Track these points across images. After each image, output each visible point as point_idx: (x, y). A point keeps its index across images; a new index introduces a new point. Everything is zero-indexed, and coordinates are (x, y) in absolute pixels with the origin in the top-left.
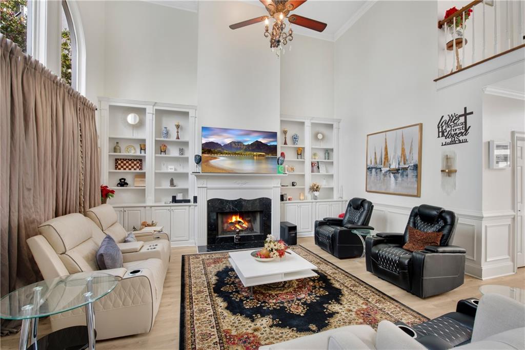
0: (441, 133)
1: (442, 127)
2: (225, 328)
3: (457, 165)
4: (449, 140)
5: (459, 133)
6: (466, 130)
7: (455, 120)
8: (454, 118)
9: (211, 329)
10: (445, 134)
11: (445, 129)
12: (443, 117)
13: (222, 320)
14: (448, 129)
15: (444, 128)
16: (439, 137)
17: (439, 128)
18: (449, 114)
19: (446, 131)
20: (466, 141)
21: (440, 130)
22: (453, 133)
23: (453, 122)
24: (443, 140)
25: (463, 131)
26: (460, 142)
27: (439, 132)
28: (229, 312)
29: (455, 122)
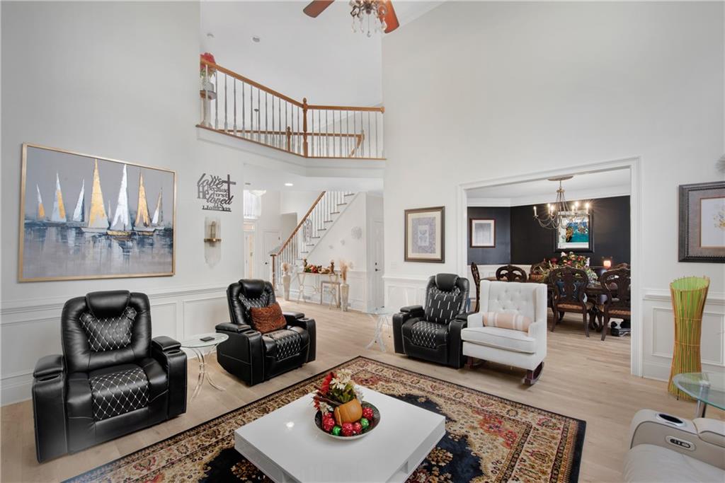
0: (201, 194)
1: (203, 187)
2: (506, 451)
3: (222, 234)
4: (211, 205)
5: (223, 200)
6: (230, 199)
7: (218, 184)
8: (217, 182)
9: (527, 460)
10: (207, 196)
11: (207, 190)
12: (204, 175)
13: (503, 461)
14: (211, 192)
15: (206, 188)
16: (199, 197)
17: (199, 186)
18: (212, 174)
19: (208, 194)
20: (229, 210)
21: (201, 190)
22: (216, 198)
23: (217, 186)
24: (204, 203)
25: (227, 199)
26: (223, 210)
27: (199, 192)
28: (483, 464)
29: (219, 186)
